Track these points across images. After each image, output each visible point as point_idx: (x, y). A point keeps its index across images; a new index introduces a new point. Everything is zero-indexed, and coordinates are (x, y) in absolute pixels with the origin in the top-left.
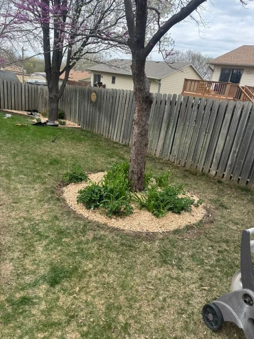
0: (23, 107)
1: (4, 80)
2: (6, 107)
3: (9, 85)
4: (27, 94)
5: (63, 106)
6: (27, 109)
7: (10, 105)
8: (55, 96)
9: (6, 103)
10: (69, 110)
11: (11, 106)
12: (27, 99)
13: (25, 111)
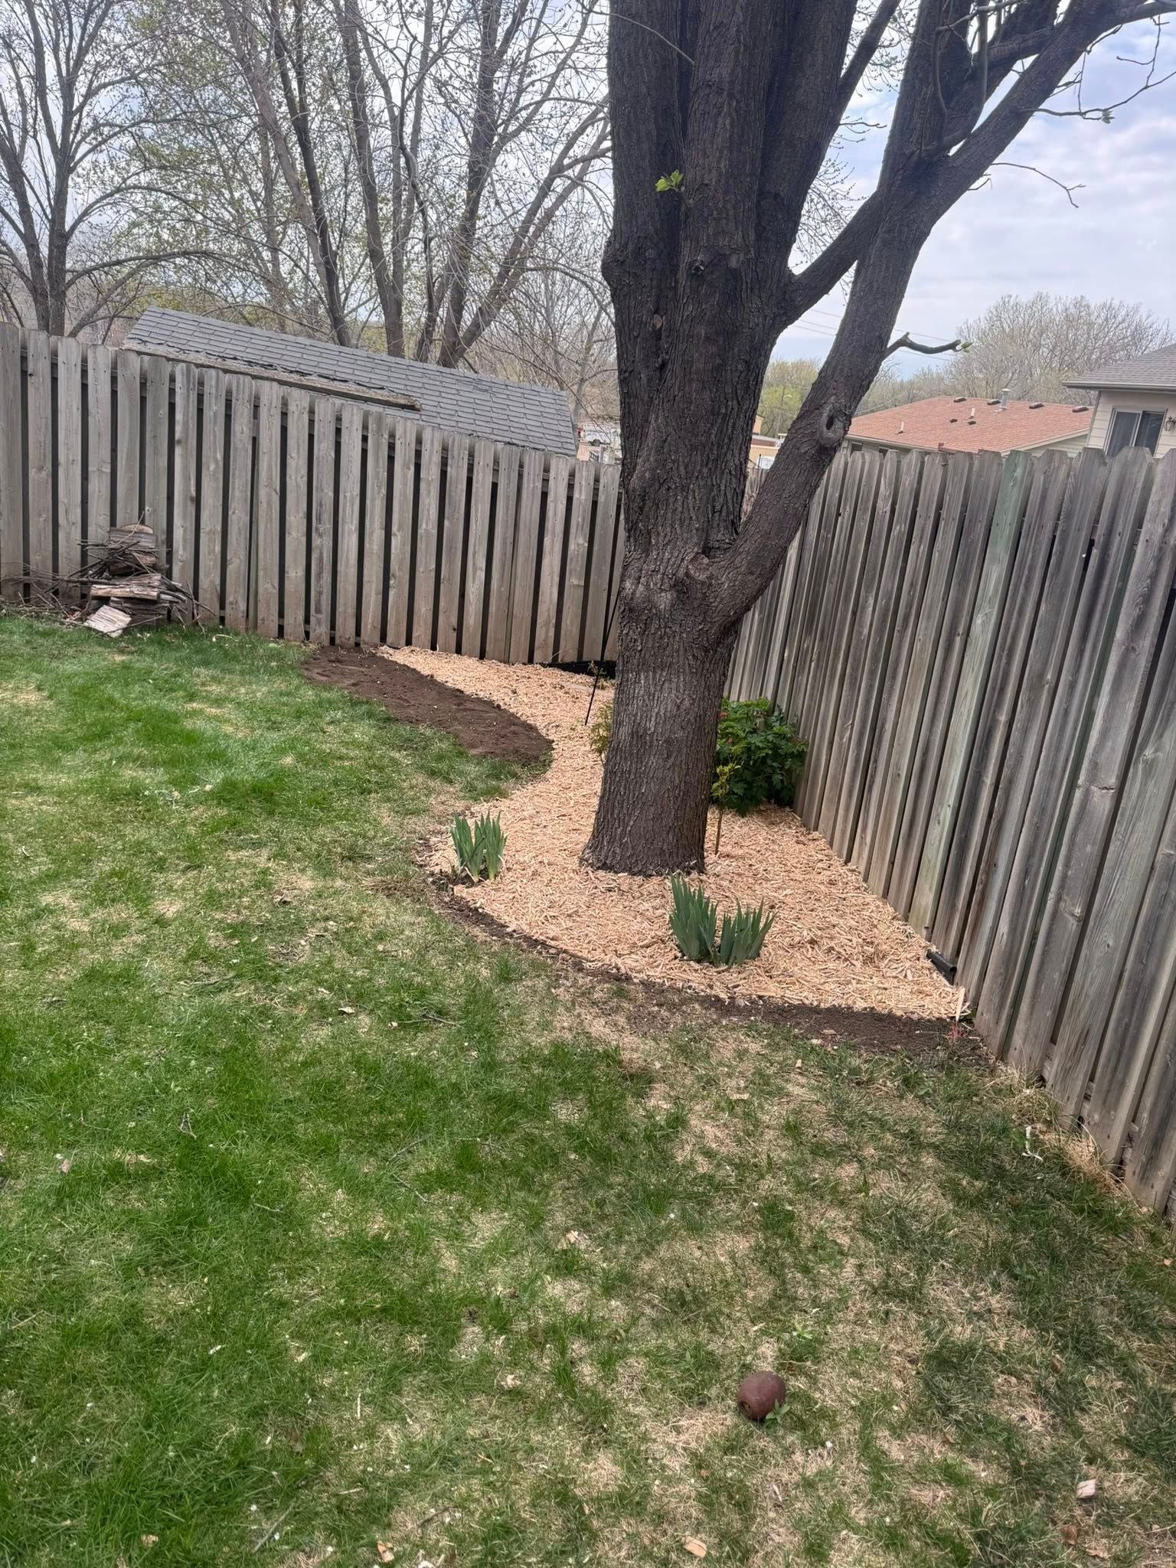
0: (545, 633)
1: (427, 436)
2: (421, 631)
3: (457, 473)
4: (578, 542)
5: (806, 680)
6: (568, 653)
7: (448, 619)
8: (682, 588)
9: (424, 607)
10: (850, 736)
11: (459, 629)
12: (574, 580)
13: (555, 664)
